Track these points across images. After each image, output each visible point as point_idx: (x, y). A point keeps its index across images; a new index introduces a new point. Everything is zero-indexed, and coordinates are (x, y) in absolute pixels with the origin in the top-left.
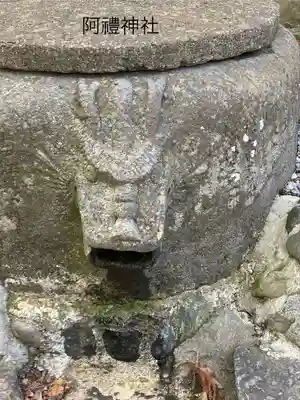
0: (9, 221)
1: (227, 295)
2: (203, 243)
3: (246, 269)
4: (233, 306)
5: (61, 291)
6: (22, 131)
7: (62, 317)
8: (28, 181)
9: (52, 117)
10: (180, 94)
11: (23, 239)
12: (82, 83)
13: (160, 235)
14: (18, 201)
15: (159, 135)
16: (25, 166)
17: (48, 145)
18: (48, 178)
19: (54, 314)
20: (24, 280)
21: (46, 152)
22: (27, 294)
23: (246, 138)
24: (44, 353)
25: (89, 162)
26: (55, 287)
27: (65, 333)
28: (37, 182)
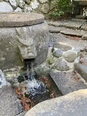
0: (3, 58)
1: (45, 65)
2: (40, 56)
3: (47, 60)
4: (46, 67)
5: (16, 70)
6: (6, 39)
7: (17, 75)
8: (7, 49)
9: (12, 35)
10: (34, 29)
11: (7, 61)
12: (16, 28)
13: (36, 55)
14: (5, 53)
15: (33, 37)
16: (6, 46)
17: (12, 41)
18: (12, 48)
19: (15, 75)
20: (8, 70)
21: (11, 43)
22: (8, 73)
23: (45, 37)
24: (14, 83)
25: (21, 43)
26: (15, 70)
27: (18, 78)
28: (9, 49)
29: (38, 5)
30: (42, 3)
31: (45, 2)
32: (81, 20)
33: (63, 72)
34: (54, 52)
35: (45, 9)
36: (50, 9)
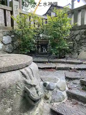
4: (44, 103)
8: (15, 95)
14: (12, 102)
29: (2, 46)
30: (6, 44)
31: (8, 43)
32: (44, 55)
33: (61, 102)
34: (47, 86)
35: (9, 49)
36: (14, 48)
